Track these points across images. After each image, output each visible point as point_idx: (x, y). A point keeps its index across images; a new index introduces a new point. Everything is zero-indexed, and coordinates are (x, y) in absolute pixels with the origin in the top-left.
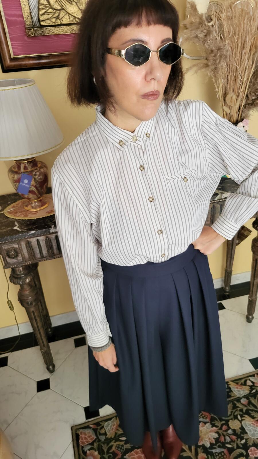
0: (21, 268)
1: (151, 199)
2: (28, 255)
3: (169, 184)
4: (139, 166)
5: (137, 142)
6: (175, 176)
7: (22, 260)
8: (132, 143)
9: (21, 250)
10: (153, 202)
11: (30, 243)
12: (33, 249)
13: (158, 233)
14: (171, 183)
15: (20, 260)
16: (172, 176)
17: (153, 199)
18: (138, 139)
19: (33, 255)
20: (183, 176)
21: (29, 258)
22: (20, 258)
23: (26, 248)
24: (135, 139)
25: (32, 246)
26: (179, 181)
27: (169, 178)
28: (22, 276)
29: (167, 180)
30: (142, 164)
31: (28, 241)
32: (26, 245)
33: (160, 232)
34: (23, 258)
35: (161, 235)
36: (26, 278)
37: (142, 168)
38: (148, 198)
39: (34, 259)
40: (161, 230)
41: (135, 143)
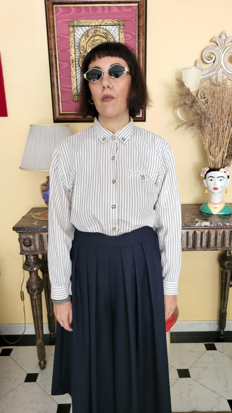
0: (32, 257)
1: (114, 181)
2: (39, 246)
3: (130, 176)
4: (112, 157)
5: (115, 140)
6: (136, 171)
7: (33, 250)
8: (111, 141)
9: (35, 241)
10: (115, 183)
11: (42, 236)
12: (43, 242)
13: (112, 207)
14: (131, 176)
15: (32, 249)
16: (134, 171)
17: (115, 182)
18: (115, 138)
19: (42, 247)
20: (142, 174)
21: (40, 249)
22: (32, 247)
23: (38, 241)
24: (114, 138)
25: (43, 240)
26: (137, 176)
27: (132, 172)
28: (32, 264)
29: (130, 173)
30: (114, 156)
31: (40, 234)
32: (39, 237)
33: (113, 207)
34: (35, 247)
35: (114, 209)
36: (34, 267)
37: (113, 158)
38: (112, 180)
39: (43, 250)
40: (114, 205)
41: (113, 141)
